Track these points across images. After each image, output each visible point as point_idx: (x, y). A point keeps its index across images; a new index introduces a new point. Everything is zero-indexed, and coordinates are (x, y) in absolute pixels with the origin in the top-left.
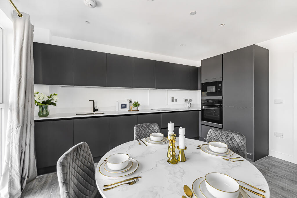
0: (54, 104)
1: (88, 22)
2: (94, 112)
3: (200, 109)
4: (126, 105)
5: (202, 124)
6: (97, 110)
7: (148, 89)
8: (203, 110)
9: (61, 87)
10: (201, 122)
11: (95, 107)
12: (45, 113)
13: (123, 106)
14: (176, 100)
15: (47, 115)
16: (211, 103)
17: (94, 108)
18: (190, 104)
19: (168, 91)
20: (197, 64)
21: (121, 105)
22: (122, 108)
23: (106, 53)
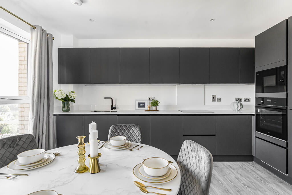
0: (73, 101)
1: (92, 20)
2: (113, 110)
3: (254, 113)
4: (144, 103)
5: (256, 137)
6: (115, 108)
7: (176, 85)
8: (258, 115)
9: (85, 85)
10: (255, 133)
11: (114, 105)
12: (66, 108)
13: (141, 105)
14: (220, 100)
15: (68, 110)
16: (269, 103)
17: (112, 106)
18: (239, 104)
19: (206, 86)
20: (251, 43)
21: (139, 103)
22: (139, 106)
23: (120, 48)
